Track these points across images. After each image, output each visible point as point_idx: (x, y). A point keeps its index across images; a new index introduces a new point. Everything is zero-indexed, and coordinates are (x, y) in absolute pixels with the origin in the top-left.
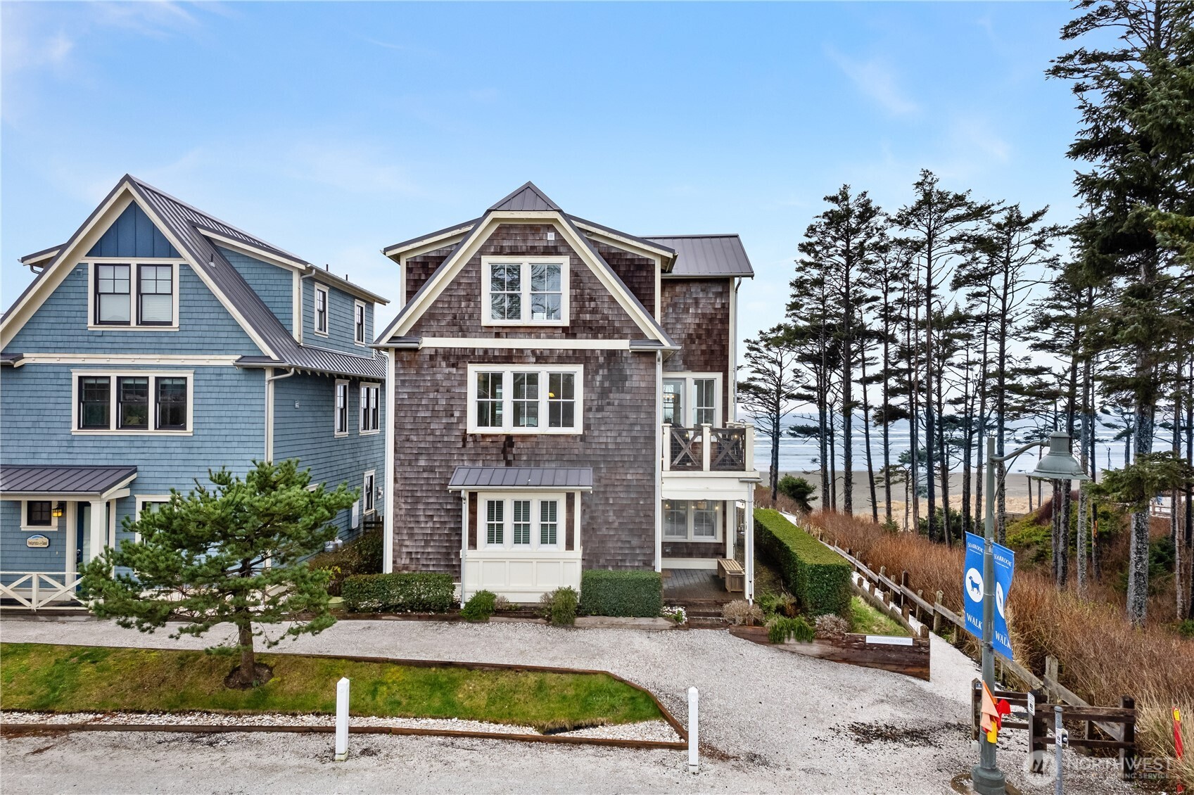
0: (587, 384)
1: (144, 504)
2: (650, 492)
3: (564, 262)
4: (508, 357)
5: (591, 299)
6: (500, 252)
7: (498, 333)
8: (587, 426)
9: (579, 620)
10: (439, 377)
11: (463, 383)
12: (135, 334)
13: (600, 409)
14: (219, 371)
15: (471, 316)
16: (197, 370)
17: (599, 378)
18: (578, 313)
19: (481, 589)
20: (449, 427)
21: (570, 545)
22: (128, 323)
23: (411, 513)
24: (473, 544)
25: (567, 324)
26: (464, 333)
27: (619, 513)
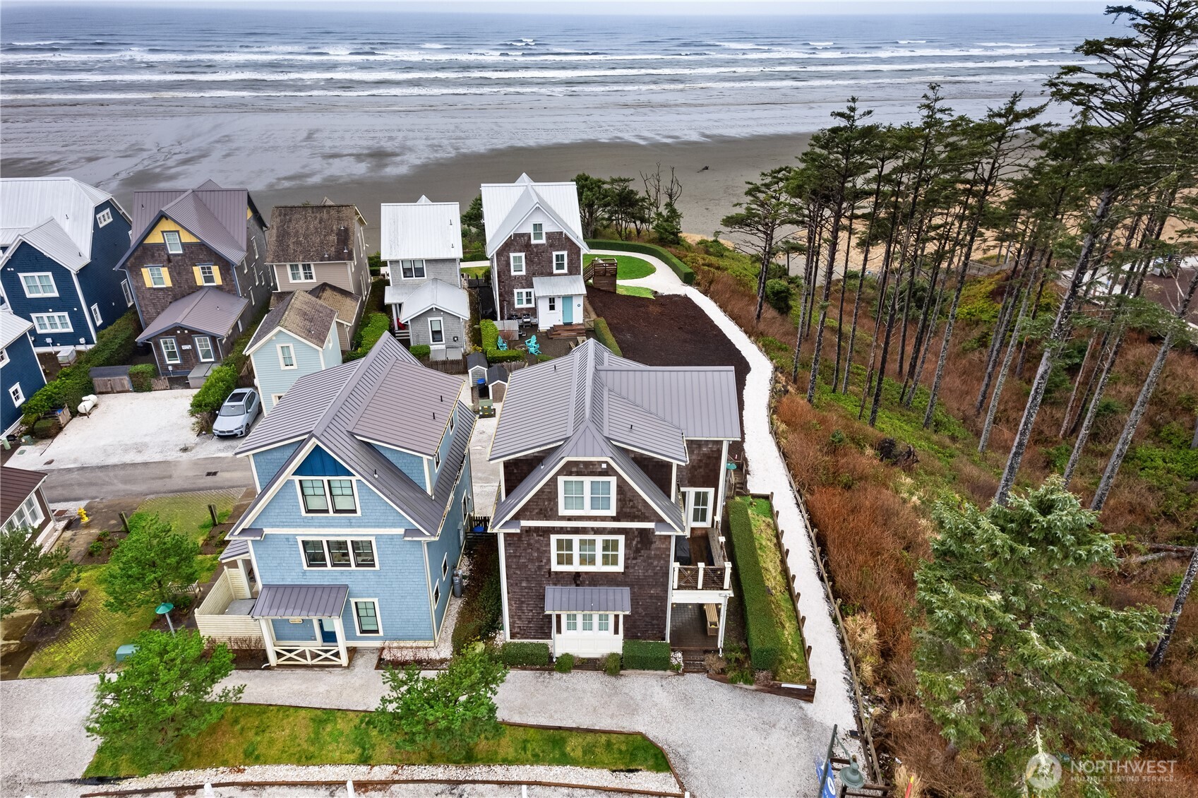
0: (627, 546)
1: (356, 603)
2: (665, 599)
3: (613, 480)
4: (576, 531)
5: (630, 500)
6: (570, 474)
7: (570, 519)
8: (626, 567)
9: (622, 672)
10: (532, 541)
11: (549, 545)
12: (333, 518)
13: (635, 558)
14: (392, 537)
15: (551, 510)
16: (377, 536)
17: (634, 543)
18: (622, 508)
19: (564, 652)
20: (540, 568)
21: (616, 632)
22: (327, 511)
23: (520, 608)
24: (559, 631)
25: (614, 514)
26: (547, 518)
27: (645, 609)
